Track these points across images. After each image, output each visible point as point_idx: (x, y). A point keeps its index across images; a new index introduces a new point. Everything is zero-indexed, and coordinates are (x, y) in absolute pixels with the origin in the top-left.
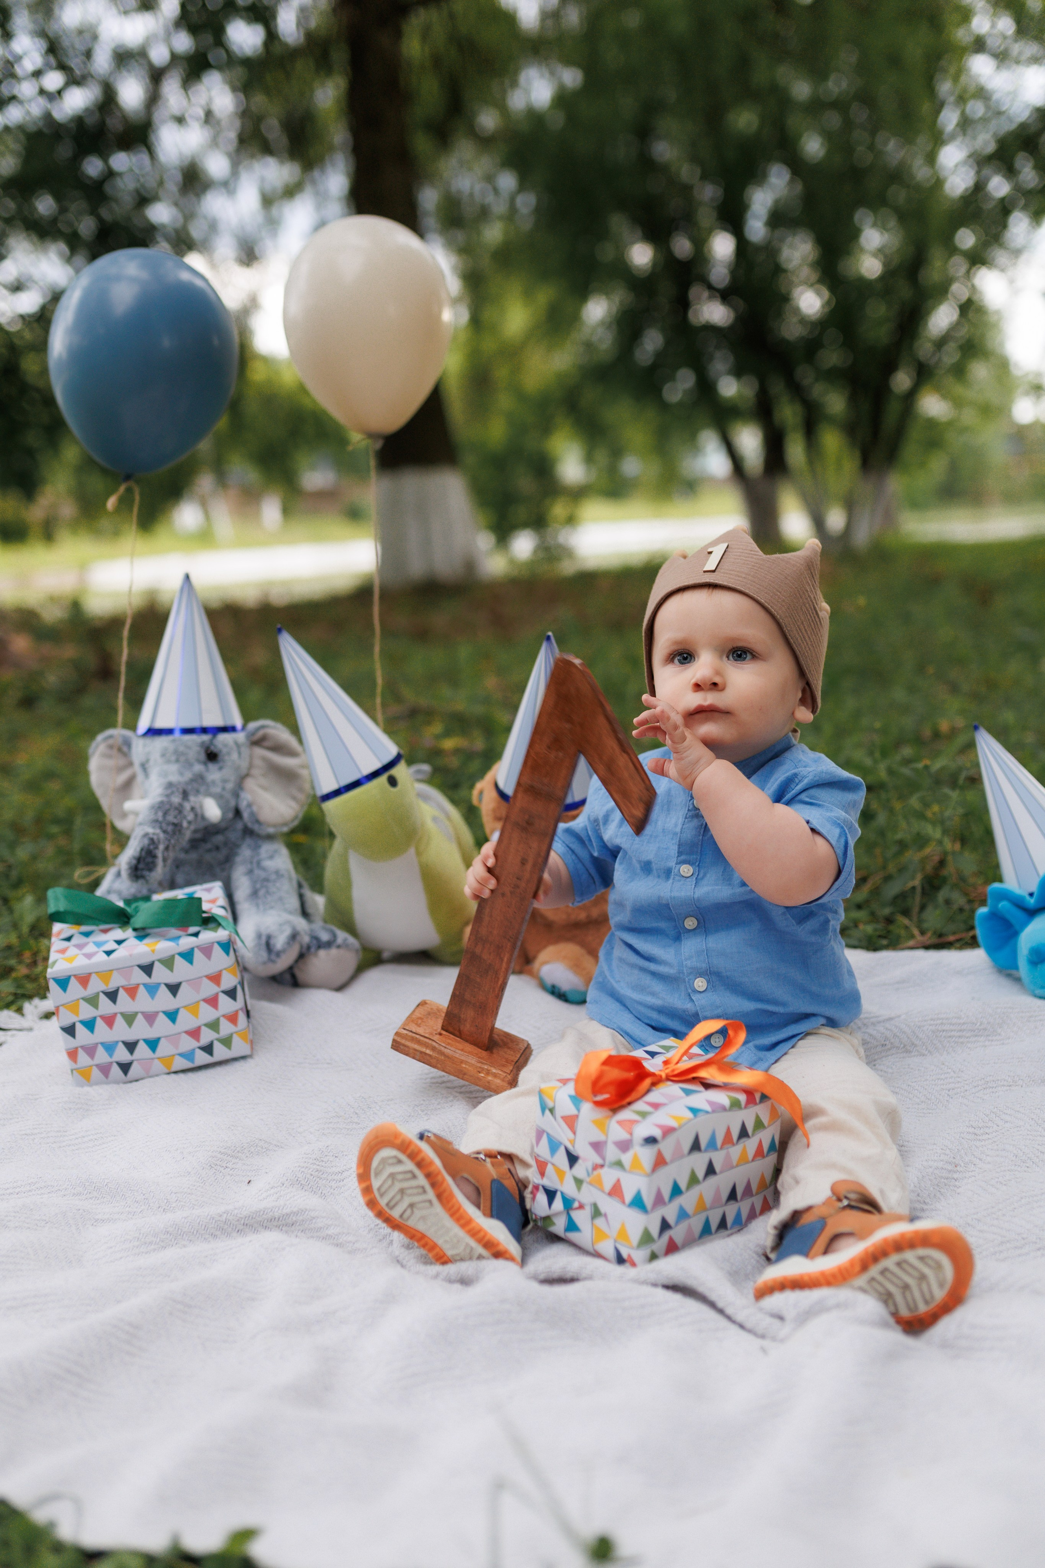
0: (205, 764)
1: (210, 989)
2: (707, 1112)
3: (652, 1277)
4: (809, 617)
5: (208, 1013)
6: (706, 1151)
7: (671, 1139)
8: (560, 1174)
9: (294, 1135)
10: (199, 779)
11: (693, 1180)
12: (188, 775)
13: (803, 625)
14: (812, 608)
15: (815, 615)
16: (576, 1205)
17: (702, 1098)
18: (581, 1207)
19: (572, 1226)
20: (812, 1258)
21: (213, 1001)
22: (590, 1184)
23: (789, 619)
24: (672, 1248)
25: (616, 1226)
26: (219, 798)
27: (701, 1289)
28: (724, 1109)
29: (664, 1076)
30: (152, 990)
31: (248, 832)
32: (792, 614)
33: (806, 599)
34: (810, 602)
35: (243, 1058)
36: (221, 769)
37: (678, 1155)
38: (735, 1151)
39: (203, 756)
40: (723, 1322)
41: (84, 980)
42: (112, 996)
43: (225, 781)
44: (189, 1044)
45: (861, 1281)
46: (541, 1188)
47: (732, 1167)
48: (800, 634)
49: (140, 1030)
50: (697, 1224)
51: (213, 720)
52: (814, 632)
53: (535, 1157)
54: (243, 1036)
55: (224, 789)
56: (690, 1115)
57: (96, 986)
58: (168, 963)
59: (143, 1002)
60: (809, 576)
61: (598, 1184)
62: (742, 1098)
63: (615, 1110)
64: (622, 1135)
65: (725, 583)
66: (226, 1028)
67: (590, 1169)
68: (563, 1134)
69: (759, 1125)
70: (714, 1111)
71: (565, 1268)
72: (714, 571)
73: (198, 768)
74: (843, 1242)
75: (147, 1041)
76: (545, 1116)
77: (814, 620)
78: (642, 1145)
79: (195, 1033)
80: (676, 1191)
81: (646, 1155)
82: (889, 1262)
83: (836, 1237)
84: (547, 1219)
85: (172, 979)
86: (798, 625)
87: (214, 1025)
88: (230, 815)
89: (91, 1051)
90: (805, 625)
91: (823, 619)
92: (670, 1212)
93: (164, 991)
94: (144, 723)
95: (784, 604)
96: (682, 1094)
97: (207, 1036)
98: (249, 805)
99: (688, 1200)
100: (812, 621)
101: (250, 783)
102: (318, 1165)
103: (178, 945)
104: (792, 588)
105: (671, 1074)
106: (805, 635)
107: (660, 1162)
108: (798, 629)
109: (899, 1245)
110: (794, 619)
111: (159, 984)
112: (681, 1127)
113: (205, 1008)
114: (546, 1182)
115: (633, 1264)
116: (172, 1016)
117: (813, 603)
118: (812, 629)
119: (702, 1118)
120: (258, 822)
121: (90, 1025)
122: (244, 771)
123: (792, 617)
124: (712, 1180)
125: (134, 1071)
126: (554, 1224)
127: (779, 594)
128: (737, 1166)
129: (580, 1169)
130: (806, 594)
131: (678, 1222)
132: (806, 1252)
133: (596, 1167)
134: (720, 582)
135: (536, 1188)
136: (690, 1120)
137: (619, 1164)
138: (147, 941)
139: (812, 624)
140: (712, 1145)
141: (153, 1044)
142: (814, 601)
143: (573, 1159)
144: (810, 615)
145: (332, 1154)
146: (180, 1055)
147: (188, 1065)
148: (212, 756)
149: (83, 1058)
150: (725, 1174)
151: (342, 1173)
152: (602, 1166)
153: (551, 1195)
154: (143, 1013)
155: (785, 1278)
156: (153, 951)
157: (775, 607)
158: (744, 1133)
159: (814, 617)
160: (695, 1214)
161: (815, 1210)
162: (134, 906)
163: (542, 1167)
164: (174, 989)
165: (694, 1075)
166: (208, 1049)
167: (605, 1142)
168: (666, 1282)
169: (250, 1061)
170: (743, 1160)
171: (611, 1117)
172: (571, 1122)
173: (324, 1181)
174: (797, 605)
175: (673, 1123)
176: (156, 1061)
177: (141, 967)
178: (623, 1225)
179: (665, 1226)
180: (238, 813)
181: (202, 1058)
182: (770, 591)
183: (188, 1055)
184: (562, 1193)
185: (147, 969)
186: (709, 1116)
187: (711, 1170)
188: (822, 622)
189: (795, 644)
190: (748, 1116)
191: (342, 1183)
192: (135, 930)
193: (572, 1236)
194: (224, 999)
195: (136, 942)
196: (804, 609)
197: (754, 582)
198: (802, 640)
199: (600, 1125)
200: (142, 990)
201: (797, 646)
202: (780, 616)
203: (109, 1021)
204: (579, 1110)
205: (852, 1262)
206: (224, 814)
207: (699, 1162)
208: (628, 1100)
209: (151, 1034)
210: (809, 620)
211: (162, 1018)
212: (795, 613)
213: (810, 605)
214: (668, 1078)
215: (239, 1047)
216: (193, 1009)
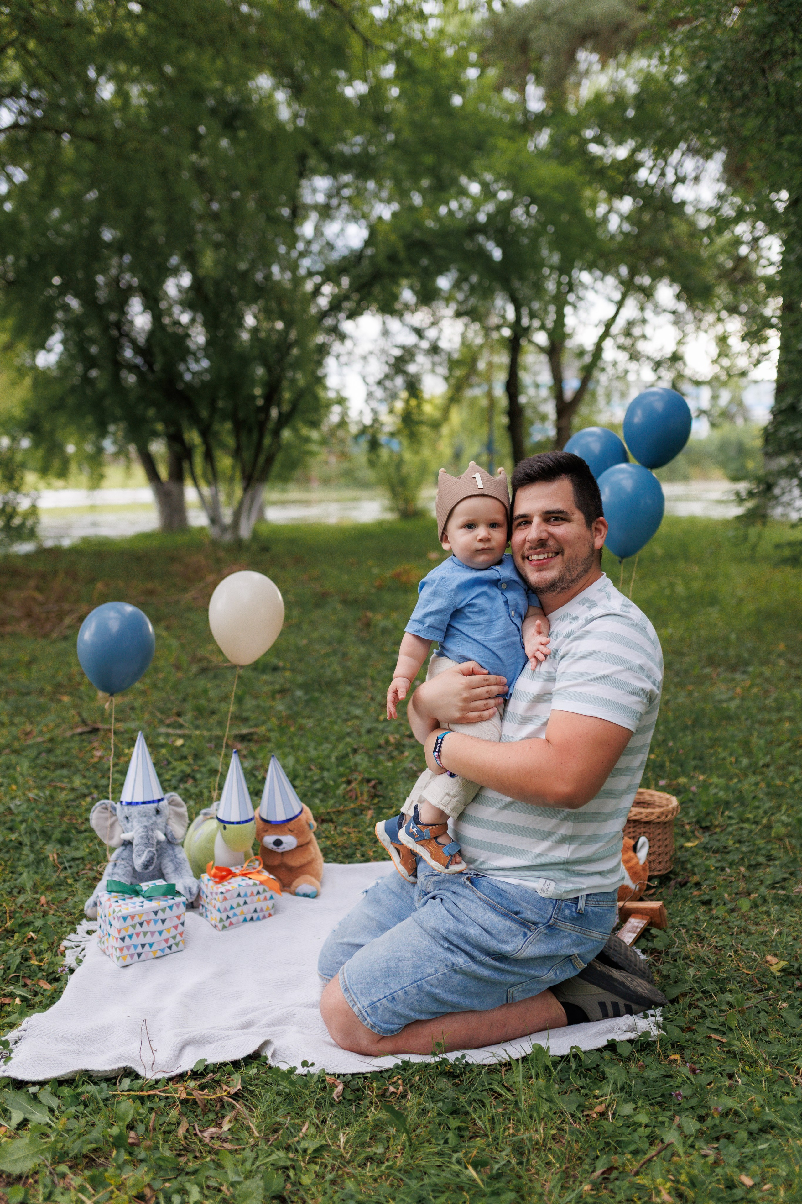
0: (156, 816)
1: (176, 921)
5: (173, 932)
10: (155, 823)
12: (151, 822)
21: (176, 927)
26: (162, 830)
30: (156, 921)
31: (169, 843)
35: (181, 950)
36: (161, 817)
39: (155, 813)
41: (133, 917)
42: (141, 924)
43: (163, 822)
44: (164, 945)
49: (148, 939)
55: (163, 826)
57: (137, 920)
58: (163, 910)
59: (152, 927)
66: (178, 938)
73: (154, 818)
75: (149, 944)
78: (220, 895)
79: (167, 941)
85: (164, 917)
87: (174, 938)
89: (128, 948)
92: (229, 914)
93: (160, 922)
97: (171, 941)
98: (171, 832)
99: (237, 911)
101: (170, 822)
103: (168, 903)
107: (225, 899)
111: (159, 919)
116: (160, 933)
120: (175, 838)
121: (130, 937)
122: (168, 817)
125: (142, 958)
141: (151, 945)
146: (159, 949)
147: (161, 954)
148: (158, 812)
149: (125, 951)
154: (150, 932)
156: (157, 906)
160: (240, 915)
164: (163, 921)
166: (170, 947)
169: (184, 951)
176: (151, 953)
177: (152, 912)
180: (165, 835)
181: (167, 951)
183: (163, 950)
185: (155, 913)
194: (180, 926)
200: (152, 922)
203: (138, 935)
211: (156, 934)
215: (181, 946)
216: (168, 930)
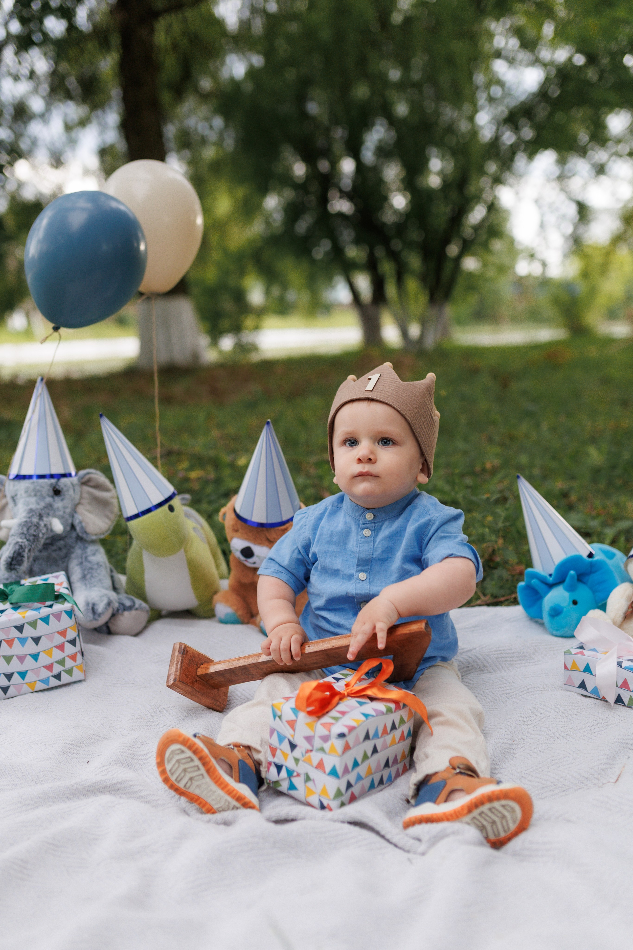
0: (53, 497)
1: (59, 640)
2: (373, 716)
3: (341, 817)
4: (427, 420)
5: (58, 655)
6: (372, 739)
7: (354, 734)
8: (285, 756)
9: (113, 730)
10: (50, 506)
11: (365, 757)
12: (42, 504)
13: (424, 425)
14: (430, 415)
15: (431, 419)
16: (295, 774)
17: (370, 707)
18: (298, 775)
19: (292, 787)
20: (438, 804)
21: (61, 647)
22: (304, 761)
23: (416, 421)
24: (353, 799)
25: (320, 787)
26: (61, 518)
27: (371, 824)
28: (383, 713)
29: (346, 694)
30: (23, 641)
31: (79, 539)
32: (417, 418)
33: (426, 409)
34: (429, 412)
35: (80, 681)
36: (62, 500)
37: (357, 743)
38: (389, 738)
39: (51, 493)
40: (385, 843)
43: (65, 508)
44: (46, 674)
45: (468, 818)
46: (273, 764)
47: (387, 748)
48: (422, 430)
49: (15, 666)
50: (367, 783)
51: (57, 470)
52: (430, 429)
53: (269, 745)
54: (80, 668)
55: (64, 512)
56: (363, 718)
58: (33, 624)
59: (17, 649)
60: (428, 395)
61: (309, 761)
62: (393, 706)
63: (319, 718)
64: (325, 732)
65: (378, 398)
66: (69, 663)
67: (304, 752)
68: (287, 731)
69: (402, 721)
70: (377, 715)
71: (288, 813)
72: (372, 391)
73: (49, 500)
74: (456, 795)
75: (19, 673)
76: (276, 720)
77: (430, 422)
78: (337, 738)
79: (49, 667)
80: (356, 764)
81: (339, 744)
82: (485, 808)
83: (452, 792)
84: (277, 783)
85: (36, 634)
86: (421, 425)
87: (61, 662)
88: (68, 528)
90: (425, 425)
91: (436, 421)
92: (352, 777)
93: (30, 642)
94: (14, 471)
95: (413, 412)
96: (358, 705)
97: (57, 669)
98: (80, 522)
99: (362, 769)
100: (429, 422)
101: (81, 509)
102: (132, 750)
103: (39, 613)
104: (418, 402)
105: (350, 693)
106: (425, 430)
107: (347, 748)
108: (421, 427)
109: (491, 798)
110: (419, 421)
111: (28, 637)
112: (359, 726)
113: (56, 651)
114: (276, 760)
115: (331, 810)
116: (35, 657)
117: (430, 411)
118: (429, 427)
119: (371, 719)
120: (86, 532)
122: (77, 501)
123: (417, 420)
124: (376, 756)
125: (10, 692)
126: (280, 785)
127: (410, 406)
128: (390, 746)
129: (297, 753)
130: (426, 406)
131: (356, 783)
132: (434, 800)
133: (308, 751)
134: (375, 398)
135: (270, 764)
136: (364, 721)
137: (322, 750)
138: (19, 611)
139: (429, 424)
140: (376, 735)
141: (23, 675)
142: (431, 411)
143: (293, 746)
144: (428, 419)
145: (140, 743)
146: (39, 681)
147: (45, 687)
148: (57, 492)
150: (382, 752)
151: (146, 755)
152: (311, 751)
153: (279, 768)
154: (16, 655)
155: (422, 816)
156: (24, 617)
157: (408, 414)
158: (394, 727)
159: (431, 420)
160: (366, 777)
161: (439, 774)
162: (10, 588)
163: (273, 751)
164: (37, 640)
165: (364, 693)
166: (58, 677)
167: (313, 737)
168: (350, 820)
169: (83, 683)
170: (393, 743)
171: (318, 721)
172: (292, 724)
173: (136, 760)
174: (421, 413)
175: (354, 724)
176: (25, 685)
177: (16, 627)
178: (324, 786)
179: (349, 785)
180: (73, 527)
181: (54, 682)
182: (405, 404)
183: (45, 681)
184: (286, 767)
185: (20, 628)
186: (374, 718)
187: (375, 750)
188: (435, 423)
189: (419, 436)
190: (396, 717)
191: (146, 761)
192: (11, 604)
193: (292, 793)
194: (68, 646)
195: (12, 611)
196: (425, 415)
197: (396, 398)
198: (423, 434)
199: (310, 726)
200: (16, 642)
201: (420, 438)
202: (410, 419)
204: (297, 717)
205: (462, 808)
206: (65, 527)
207: (368, 746)
208: (327, 710)
209: (22, 668)
210: (427, 422)
211: (29, 658)
212: (419, 418)
213: (428, 413)
214: (349, 695)
215: (77, 675)
216: (48, 652)
